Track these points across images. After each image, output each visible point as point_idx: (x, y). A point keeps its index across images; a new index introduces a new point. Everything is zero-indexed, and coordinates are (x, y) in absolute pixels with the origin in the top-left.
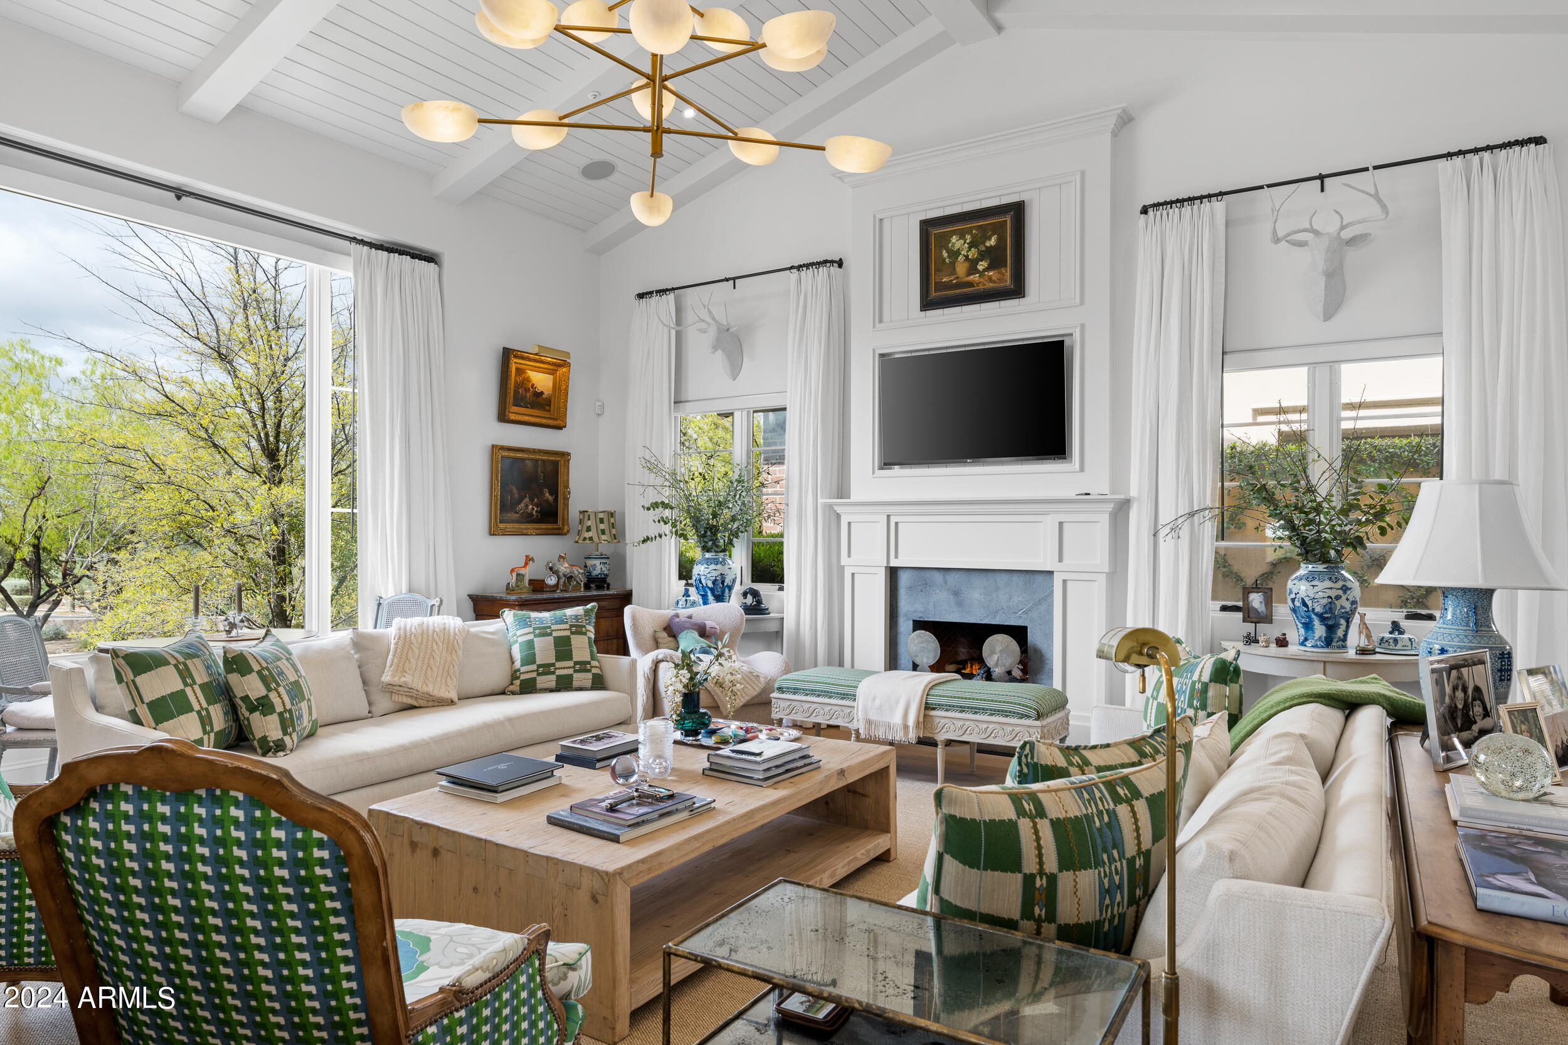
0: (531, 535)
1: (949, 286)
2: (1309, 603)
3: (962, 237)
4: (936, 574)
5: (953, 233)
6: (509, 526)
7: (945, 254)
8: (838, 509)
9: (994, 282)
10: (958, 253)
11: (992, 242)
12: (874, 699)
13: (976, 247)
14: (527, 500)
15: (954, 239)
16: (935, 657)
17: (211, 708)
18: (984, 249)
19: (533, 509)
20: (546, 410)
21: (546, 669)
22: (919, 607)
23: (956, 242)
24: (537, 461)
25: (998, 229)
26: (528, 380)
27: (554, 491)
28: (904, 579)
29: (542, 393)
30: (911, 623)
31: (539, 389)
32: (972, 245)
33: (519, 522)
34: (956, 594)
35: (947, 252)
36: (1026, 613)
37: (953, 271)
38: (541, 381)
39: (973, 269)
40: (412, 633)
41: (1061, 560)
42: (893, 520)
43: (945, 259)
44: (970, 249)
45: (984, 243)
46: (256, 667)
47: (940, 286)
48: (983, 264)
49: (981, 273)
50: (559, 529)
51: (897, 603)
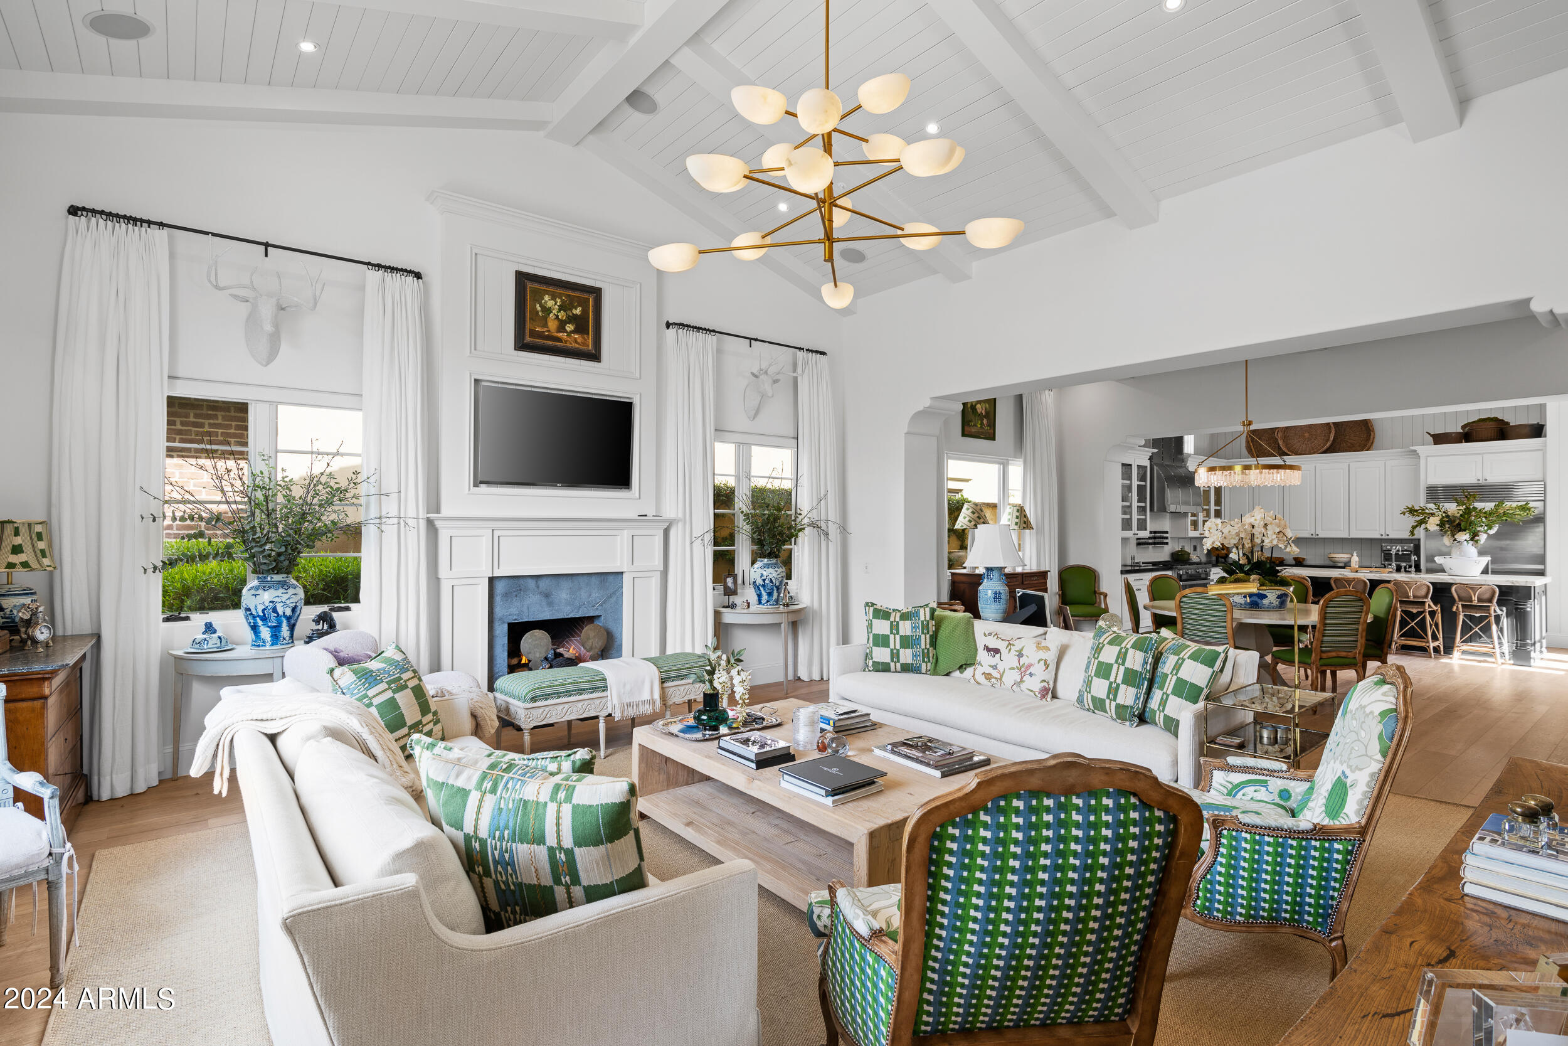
1: (541, 335)
2: (774, 581)
3: (553, 298)
4: (529, 580)
5: (547, 292)
7: (539, 308)
8: (439, 524)
9: (578, 343)
10: (549, 311)
11: (578, 312)
12: (625, 685)
13: (565, 311)
15: (547, 298)
18: (571, 314)
22: (514, 611)
23: (548, 301)
25: (584, 303)
28: (500, 587)
30: (506, 625)
32: (561, 308)
34: (547, 596)
35: (540, 306)
36: (601, 605)
37: (545, 325)
39: (561, 328)
41: (631, 563)
42: (497, 533)
43: (537, 312)
44: (560, 310)
45: (571, 310)
47: (533, 334)
48: (570, 327)
49: (569, 334)
51: (493, 609)
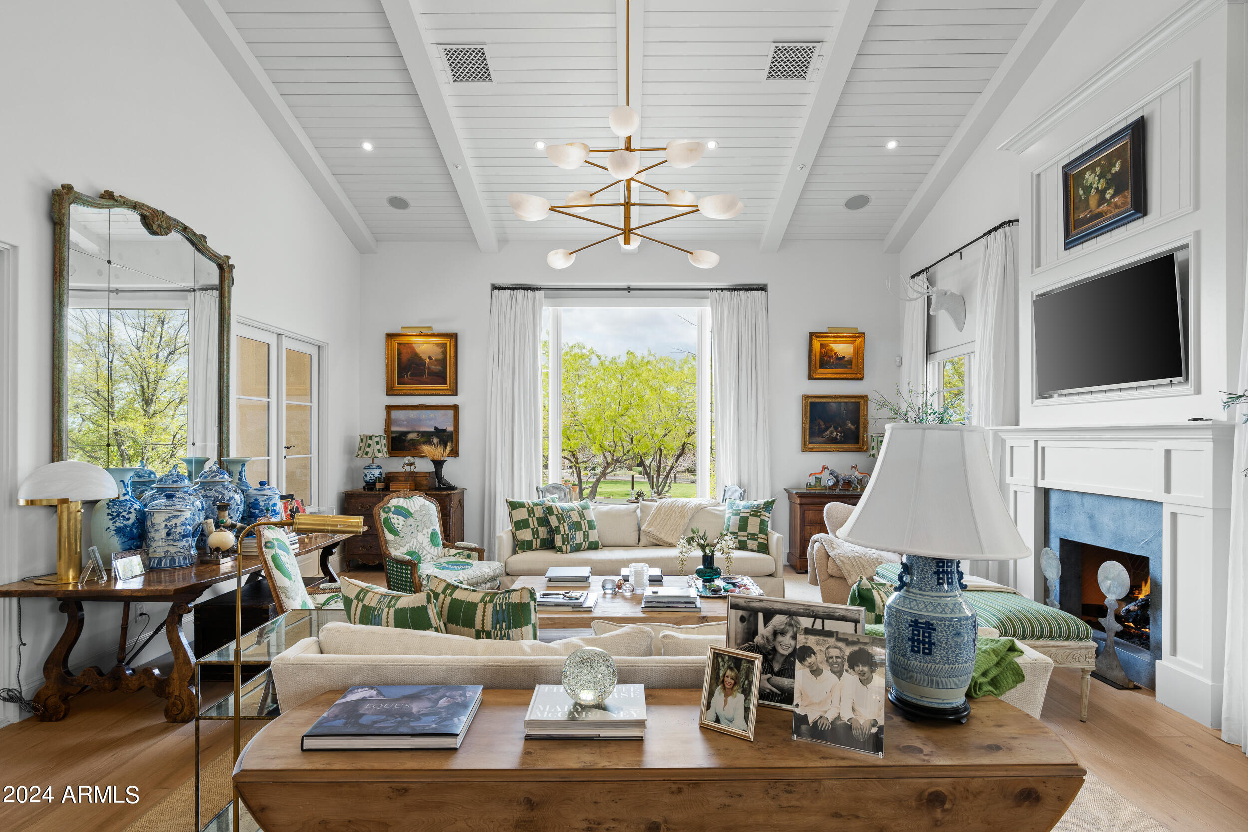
0: (834, 451)
1: (1085, 221)
3: (1093, 170)
4: (1076, 496)
5: (1087, 169)
6: (816, 446)
7: (1081, 192)
8: (1003, 435)
9: (1119, 207)
10: (1091, 186)
11: (1117, 168)
13: (1104, 177)
14: (832, 428)
15: (1087, 176)
16: (1058, 574)
17: (539, 528)
18: (1110, 177)
19: (837, 435)
20: (848, 368)
21: (753, 536)
22: (1064, 526)
23: (1089, 177)
24: (840, 402)
25: (1121, 154)
26: (831, 350)
27: (856, 422)
28: (1054, 500)
29: (844, 357)
30: (1059, 540)
31: (841, 355)
32: (1101, 176)
33: (825, 443)
34: (1093, 517)
35: (1082, 189)
36: (1147, 543)
37: (1087, 206)
38: (843, 349)
39: (1102, 200)
40: (678, 506)
41: (1168, 489)
42: (1040, 444)
43: (1081, 196)
44: (1099, 180)
45: (1110, 170)
46: (556, 512)
47: (1078, 223)
48: (1110, 193)
49: (1108, 201)
50: (860, 448)
51: (1049, 521)
